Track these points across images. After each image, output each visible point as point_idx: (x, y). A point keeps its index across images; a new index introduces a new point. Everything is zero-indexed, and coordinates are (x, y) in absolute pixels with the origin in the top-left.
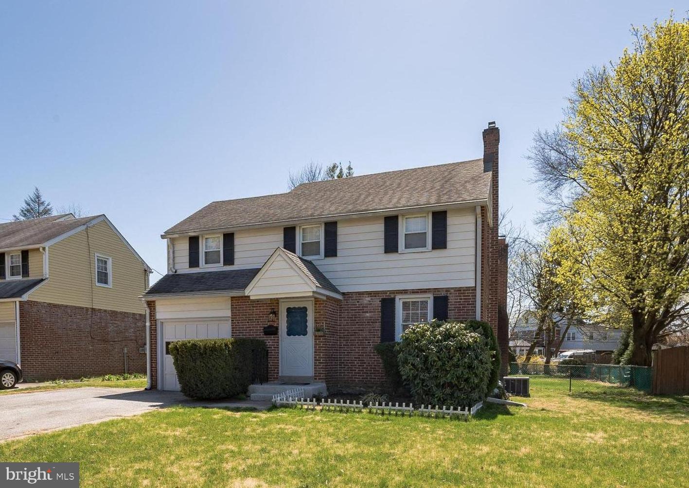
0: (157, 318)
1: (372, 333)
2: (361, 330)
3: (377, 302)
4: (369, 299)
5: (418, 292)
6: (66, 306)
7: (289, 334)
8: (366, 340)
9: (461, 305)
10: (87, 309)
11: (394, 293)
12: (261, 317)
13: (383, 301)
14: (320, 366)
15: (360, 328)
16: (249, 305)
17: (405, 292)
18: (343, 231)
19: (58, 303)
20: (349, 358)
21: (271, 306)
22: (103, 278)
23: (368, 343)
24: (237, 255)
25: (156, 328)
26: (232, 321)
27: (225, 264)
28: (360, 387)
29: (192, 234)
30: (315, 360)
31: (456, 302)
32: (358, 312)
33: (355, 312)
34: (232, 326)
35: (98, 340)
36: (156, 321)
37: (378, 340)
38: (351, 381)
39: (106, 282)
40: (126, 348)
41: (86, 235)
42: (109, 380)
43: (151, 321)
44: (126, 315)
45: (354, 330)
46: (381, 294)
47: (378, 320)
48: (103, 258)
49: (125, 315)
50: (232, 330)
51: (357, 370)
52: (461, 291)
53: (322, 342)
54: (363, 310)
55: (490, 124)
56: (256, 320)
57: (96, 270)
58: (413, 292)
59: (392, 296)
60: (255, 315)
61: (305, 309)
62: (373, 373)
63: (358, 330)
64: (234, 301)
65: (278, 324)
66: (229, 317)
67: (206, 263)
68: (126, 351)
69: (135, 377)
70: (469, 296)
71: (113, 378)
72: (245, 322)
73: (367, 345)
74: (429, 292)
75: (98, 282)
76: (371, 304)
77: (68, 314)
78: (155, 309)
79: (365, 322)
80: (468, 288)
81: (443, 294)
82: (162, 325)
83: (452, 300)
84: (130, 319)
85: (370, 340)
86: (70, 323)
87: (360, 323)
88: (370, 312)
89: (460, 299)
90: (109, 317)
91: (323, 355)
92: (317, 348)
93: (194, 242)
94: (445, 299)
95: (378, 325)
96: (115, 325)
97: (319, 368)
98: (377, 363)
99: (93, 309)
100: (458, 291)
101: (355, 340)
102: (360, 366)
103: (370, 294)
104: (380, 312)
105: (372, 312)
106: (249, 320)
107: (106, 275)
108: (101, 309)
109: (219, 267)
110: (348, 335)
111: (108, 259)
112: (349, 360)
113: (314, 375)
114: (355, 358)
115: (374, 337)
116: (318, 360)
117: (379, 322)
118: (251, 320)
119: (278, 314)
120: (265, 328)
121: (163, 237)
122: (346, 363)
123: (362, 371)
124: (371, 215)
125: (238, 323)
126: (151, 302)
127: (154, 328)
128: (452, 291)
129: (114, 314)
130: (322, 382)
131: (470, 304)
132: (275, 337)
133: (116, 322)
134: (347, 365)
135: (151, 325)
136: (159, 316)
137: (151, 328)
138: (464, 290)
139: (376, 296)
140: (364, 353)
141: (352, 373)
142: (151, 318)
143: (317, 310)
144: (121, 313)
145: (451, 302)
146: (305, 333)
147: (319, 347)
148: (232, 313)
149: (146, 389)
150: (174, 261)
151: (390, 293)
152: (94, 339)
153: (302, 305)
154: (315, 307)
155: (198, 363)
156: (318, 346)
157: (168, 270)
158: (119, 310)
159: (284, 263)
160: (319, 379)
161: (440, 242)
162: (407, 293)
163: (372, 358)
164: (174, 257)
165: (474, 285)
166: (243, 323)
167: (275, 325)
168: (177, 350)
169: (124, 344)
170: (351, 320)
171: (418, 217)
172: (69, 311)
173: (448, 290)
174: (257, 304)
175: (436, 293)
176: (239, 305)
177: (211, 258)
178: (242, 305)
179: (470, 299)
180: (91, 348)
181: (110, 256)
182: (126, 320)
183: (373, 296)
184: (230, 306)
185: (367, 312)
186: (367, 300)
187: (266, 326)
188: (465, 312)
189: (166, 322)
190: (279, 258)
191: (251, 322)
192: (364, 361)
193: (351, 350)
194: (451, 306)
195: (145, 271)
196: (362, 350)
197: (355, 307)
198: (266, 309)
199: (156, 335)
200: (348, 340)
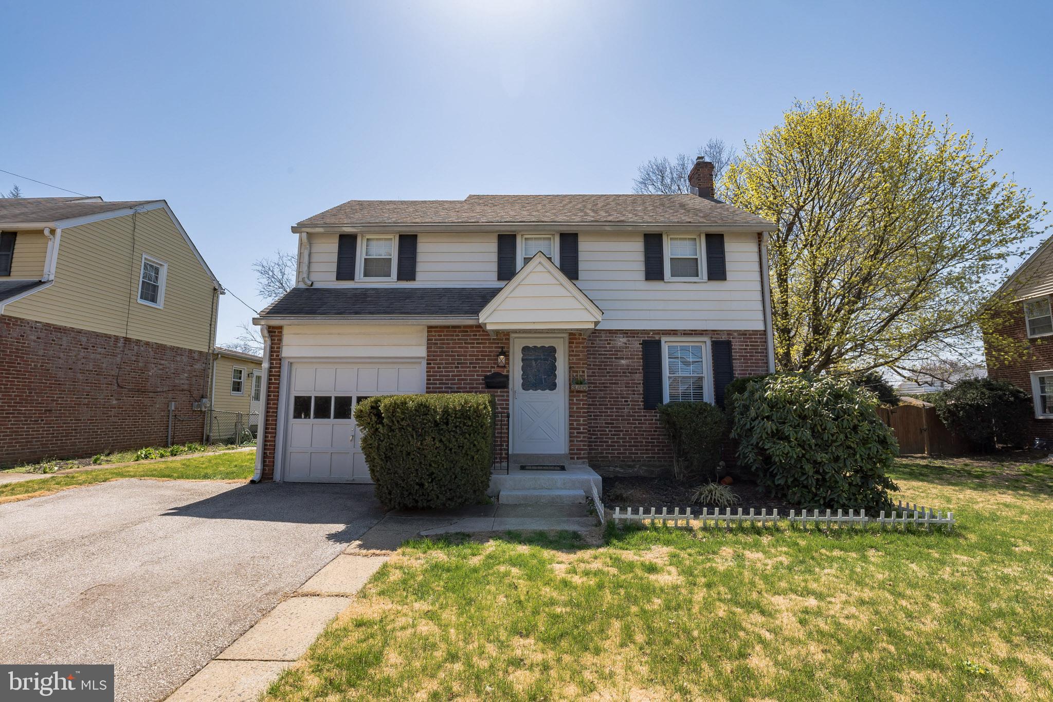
0: (283, 355)
1: (629, 387)
2: (615, 383)
3: (636, 346)
4: (624, 340)
5: (692, 334)
6: (80, 332)
7: (526, 386)
8: (622, 398)
9: (748, 353)
10: (117, 338)
11: (659, 334)
12: (480, 359)
13: (645, 344)
14: (580, 437)
15: (612, 380)
16: (458, 339)
17: (674, 333)
18: (585, 247)
19: (64, 324)
20: (596, 423)
21: (498, 343)
22: (150, 292)
23: (625, 401)
24: (420, 267)
25: (279, 372)
26: (428, 364)
27: (400, 278)
28: (616, 466)
29: (348, 230)
30: (571, 429)
31: (741, 349)
32: (608, 358)
33: (605, 358)
34: (427, 372)
35: (130, 390)
36: (280, 360)
37: (639, 398)
38: (600, 457)
39: (153, 299)
40: (173, 403)
41: (132, 225)
42: (146, 457)
43: (271, 359)
44: (179, 352)
45: (603, 383)
46: (642, 334)
47: (639, 369)
48: (154, 262)
49: (177, 351)
50: (428, 380)
51: (610, 441)
52: (746, 335)
53: (582, 400)
54: (617, 355)
55: (699, 158)
56: (470, 363)
57: (141, 279)
58: (684, 334)
59: (657, 338)
60: (470, 356)
61: (552, 350)
62: (633, 446)
63: (610, 383)
64: (433, 334)
65: (508, 371)
66: (422, 358)
67: (365, 275)
68: (173, 408)
69: (190, 449)
70: (757, 342)
71: (154, 453)
72: (452, 368)
73: (624, 405)
74: (706, 334)
75: (141, 298)
76: (626, 348)
77: (81, 345)
78: (280, 340)
79: (620, 373)
80: (755, 332)
81: (724, 338)
82: (291, 366)
83: (736, 346)
84: (185, 359)
85: (629, 398)
86: (83, 361)
87: (613, 373)
88: (627, 358)
89: (746, 346)
90: (152, 353)
91: (584, 421)
92: (575, 409)
93: (347, 243)
94: (728, 344)
95: (639, 377)
96: (161, 367)
97: (577, 441)
98: (639, 431)
99: (127, 340)
100: (743, 334)
101: (607, 398)
102: (614, 435)
103: (625, 333)
104: (640, 359)
105: (630, 358)
106: (458, 363)
107: (155, 288)
108: (141, 341)
109: (391, 282)
110: (594, 391)
111: (161, 265)
112: (597, 427)
113: (567, 452)
114: (606, 423)
115: (634, 394)
116: (575, 429)
117: (639, 373)
118: (461, 363)
119: (508, 356)
120: (486, 377)
121: (294, 230)
122: (594, 431)
123: (616, 442)
124: (630, 228)
125: (439, 368)
126: (274, 327)
127: (275, 372)
128: (735, 334)
129: (161, 348)
130: (583, 463)
131: (759, 353)
132: (503, 392)
133: (163, 362)
134: (594, 435)
135: (271, 368)
136: (287, 352)
137: (270, 371)
138: (750, 335)
139: (634, 337)
140: (619, 416)
141: (603, 446)
142: (272, 355)
143: (573, 351)
144: (172, 349)
145: (735, 349)
146: (553, 386)
147: (577, 408)
148: (428, 352)
149: (252, 482)
150: (309, 267)
151: (654, 334)
152: (122, 388)
153: (547, 343)
154: (570, 347)
155: (428, 440)
156: (575, 407)
157: (298, 282)
158: (169, 344)
159: (547, 275)
160: (578, 458)
161: (717, 271)
162: (676, 334)
163: (632, 424)
164: (310, 263)
165: (763, 328)
166: (448, 368)
167: (505, 373)
168: (378, 415)
169: (170, 395)
170: (599, 369)
171: (685, 239)
172: (84, 339)
173: (729, 333)
174: (474, 339)
175: (716, 336)
176: (440, 340)
177: (375, 267)
178: (447, 340)
179: (758, 346)
180: (115, 402)
181: (166, 261)
182: (179, 359)
183: (630, 337)
184: (424, 341)
185: (623, 358)
186: (621, 341)
187: (488, 374)
188: (753, 363)
189: (298, 363)
190: (540, 268)
191: (462, 367)
192: (620, 427)
193: (600, 412)
194: (735, 355)
195: (215, 289)
196: (617, 412)
197: (605, 351)
198: (489, 347)
199: (279, 384)
200: (596, 398)
